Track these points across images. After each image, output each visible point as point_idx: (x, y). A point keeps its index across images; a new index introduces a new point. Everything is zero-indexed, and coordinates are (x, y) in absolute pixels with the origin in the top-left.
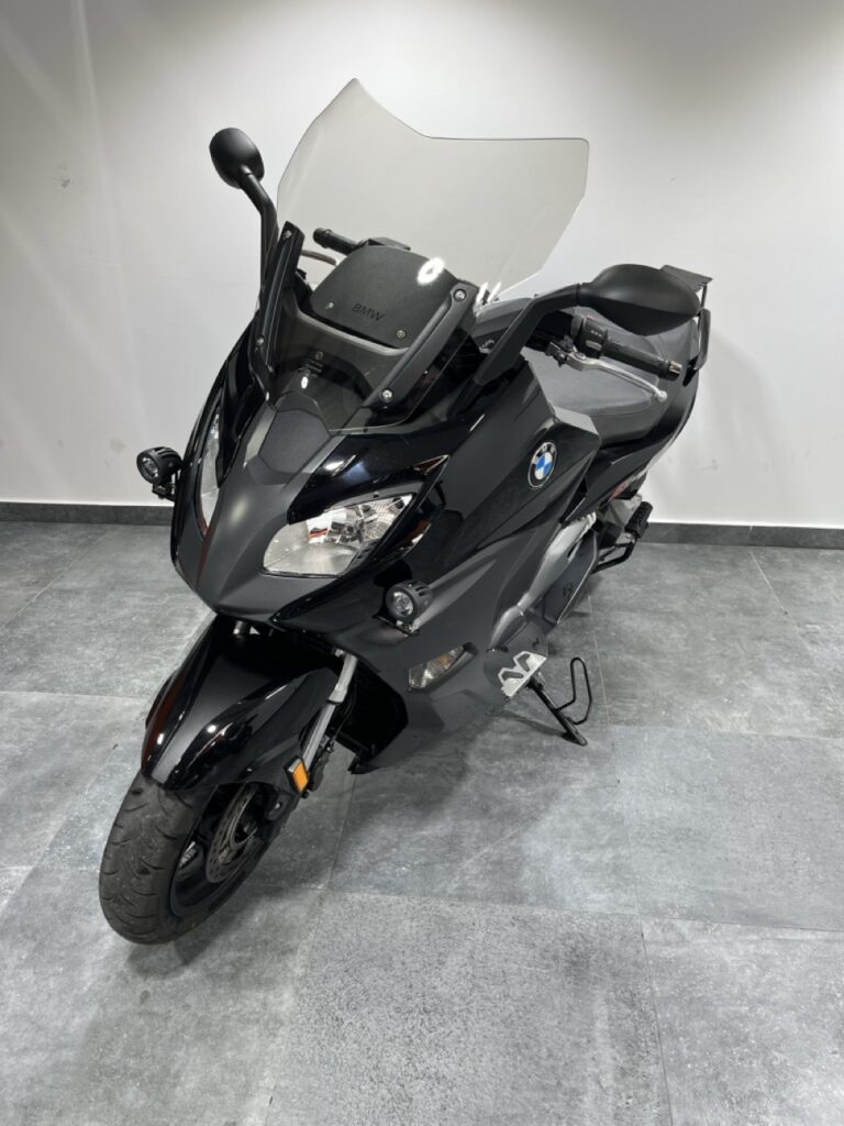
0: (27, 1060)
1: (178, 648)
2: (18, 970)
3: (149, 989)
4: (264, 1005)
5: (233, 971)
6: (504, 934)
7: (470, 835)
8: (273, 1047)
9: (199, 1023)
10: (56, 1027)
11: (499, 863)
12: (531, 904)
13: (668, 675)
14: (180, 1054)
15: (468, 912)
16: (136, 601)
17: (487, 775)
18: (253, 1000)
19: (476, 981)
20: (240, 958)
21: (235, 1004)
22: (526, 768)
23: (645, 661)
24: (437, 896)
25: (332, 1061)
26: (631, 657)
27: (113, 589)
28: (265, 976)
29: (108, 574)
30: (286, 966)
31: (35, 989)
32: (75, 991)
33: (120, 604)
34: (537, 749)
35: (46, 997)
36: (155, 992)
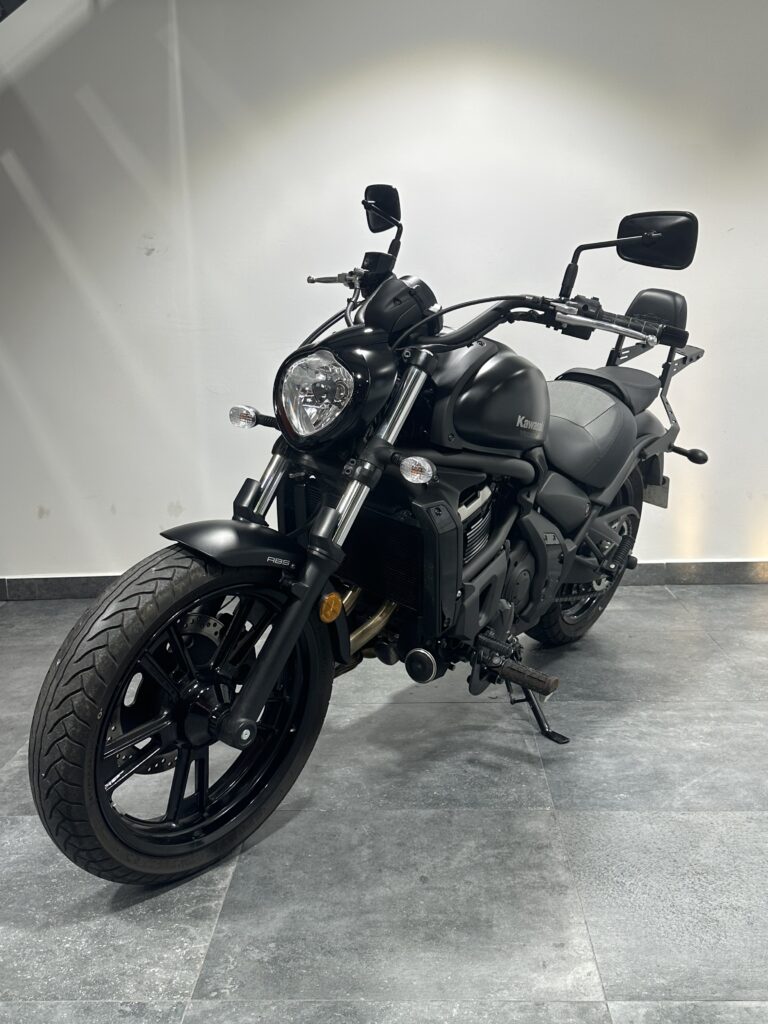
0: (336, 923)
2: (287, 873)
3: (425, 875)
4: (543, 878)
5: (498, 861)
6: (744, 828)
7: (673, 773)
8: (566, 901)
9: (487, 890)
10: (351, 903)
11: (713, 787)
12: (759, 810)
14: (484, 909)
15: (702, 817)
17: (667, 737)
18: (531, 876)
19: (736, 855)
20: (499, 853)
21: (514, 879)
22: (702, 730)
24: (666, 809)
25: (630, 905)
28: (531, 862)
30: (547, 856)
31: (313, 882)
32: (354, 881)
34: (707, 719)
35: (327, 886)
36: (432, 877)
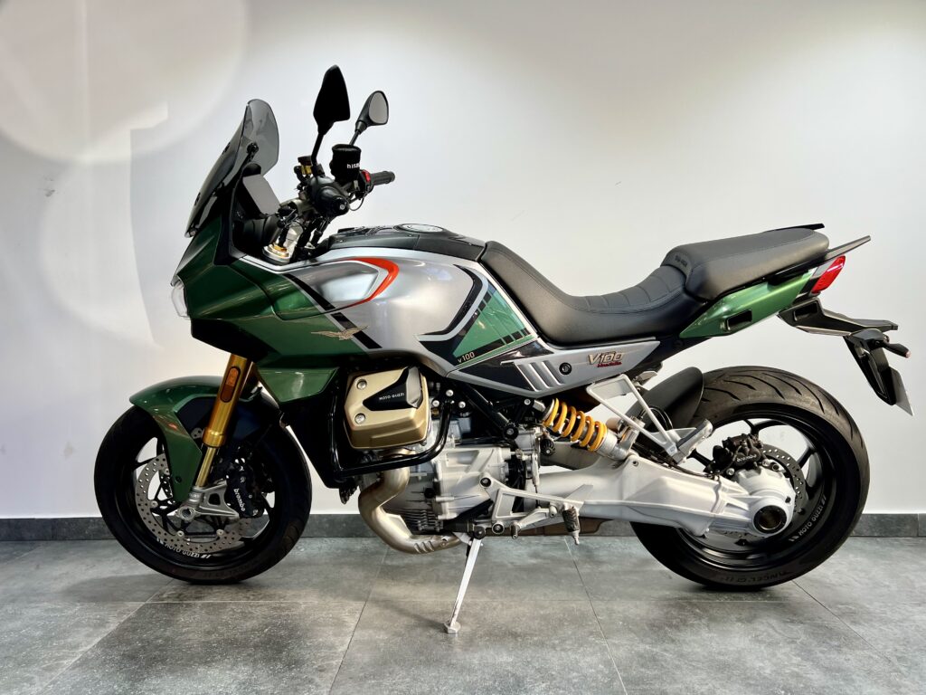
1: (65, 662)
13: (700, 665)
16: (37, 612)
23: (666, 650)
26: (647, 647)
27: (13, 601)
29: (16, 587)
33: (13, 617)
